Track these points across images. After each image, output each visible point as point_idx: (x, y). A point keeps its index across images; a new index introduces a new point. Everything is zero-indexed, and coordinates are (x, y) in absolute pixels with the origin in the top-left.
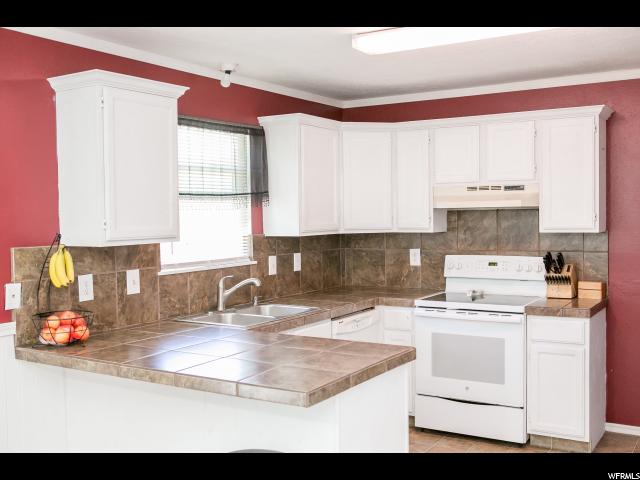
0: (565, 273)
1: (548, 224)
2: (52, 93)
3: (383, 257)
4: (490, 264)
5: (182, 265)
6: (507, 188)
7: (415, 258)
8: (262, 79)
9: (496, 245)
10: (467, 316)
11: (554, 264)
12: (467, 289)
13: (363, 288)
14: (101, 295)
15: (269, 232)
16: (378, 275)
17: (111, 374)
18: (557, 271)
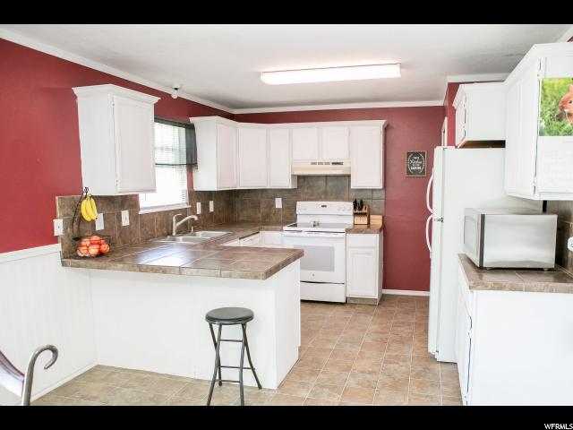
0: (364, 211)
1: (354, 184)
2: (75, 97)
3: (259, 203)
4: (323, 206)
5: (151, 208)
6: (333, 163)
7: (279, 203)
8: (196, 95)
9: (325, 196)
10: (313, 234)
11: (359, 206)
12: (310, 220)
13: (247, 221)
14: (108, 226)
15: (197, 188)
16: (256, 214)
17: (135, 271)
18: (360, 209)
